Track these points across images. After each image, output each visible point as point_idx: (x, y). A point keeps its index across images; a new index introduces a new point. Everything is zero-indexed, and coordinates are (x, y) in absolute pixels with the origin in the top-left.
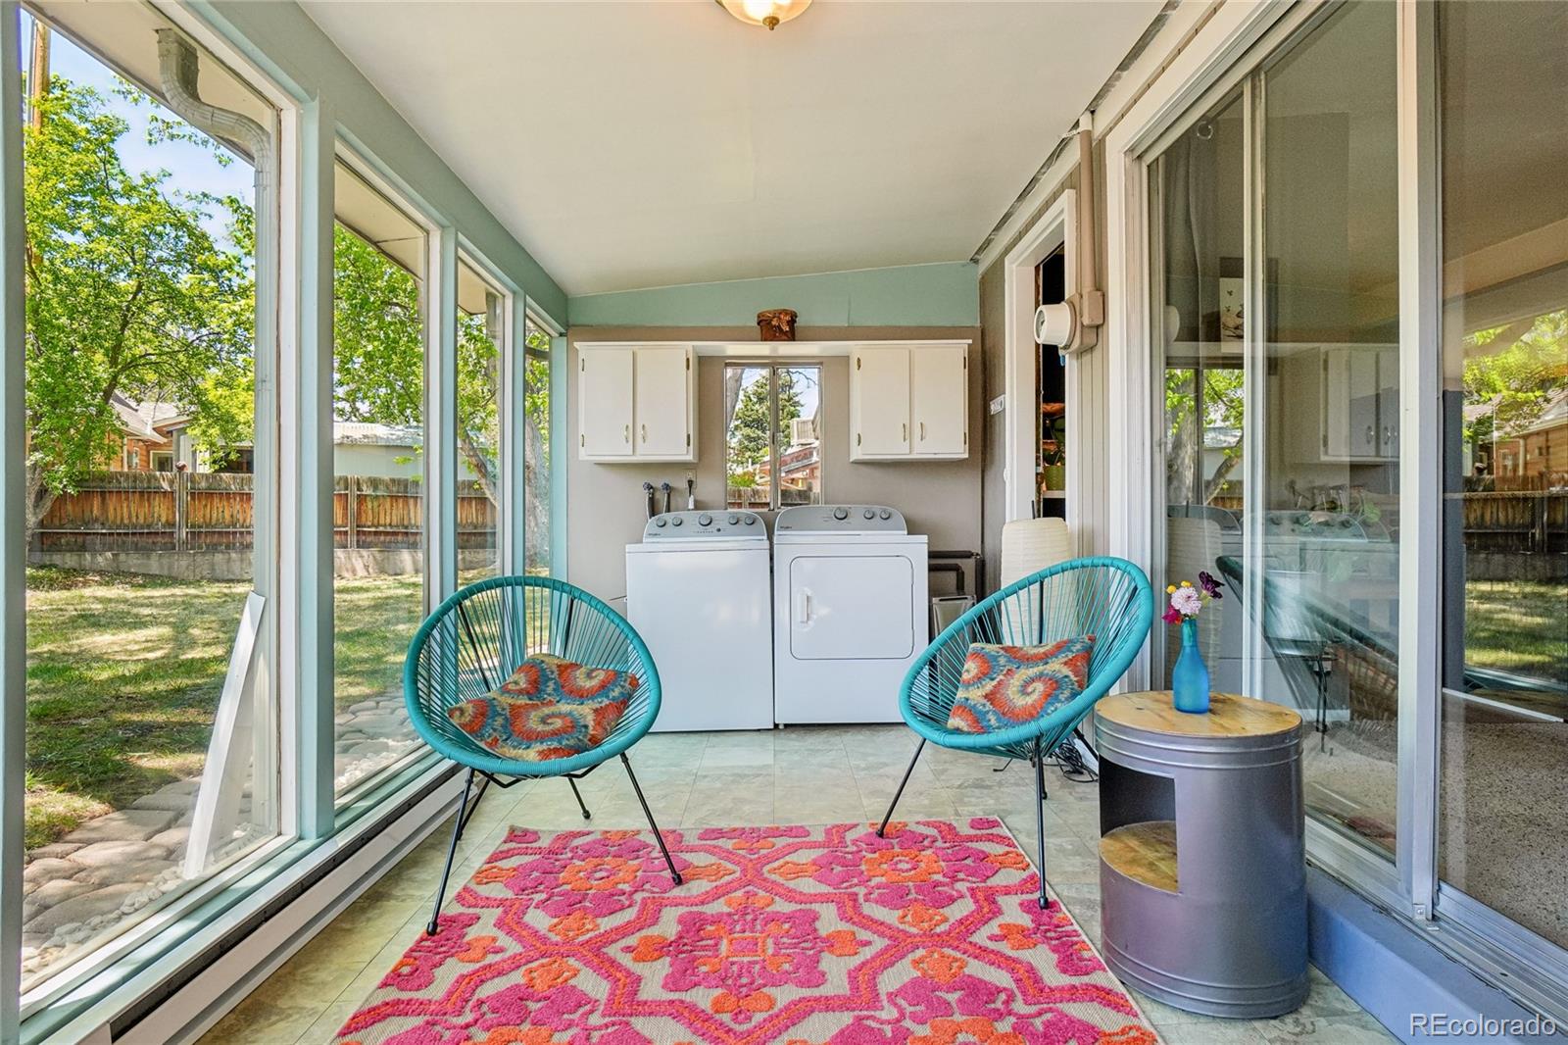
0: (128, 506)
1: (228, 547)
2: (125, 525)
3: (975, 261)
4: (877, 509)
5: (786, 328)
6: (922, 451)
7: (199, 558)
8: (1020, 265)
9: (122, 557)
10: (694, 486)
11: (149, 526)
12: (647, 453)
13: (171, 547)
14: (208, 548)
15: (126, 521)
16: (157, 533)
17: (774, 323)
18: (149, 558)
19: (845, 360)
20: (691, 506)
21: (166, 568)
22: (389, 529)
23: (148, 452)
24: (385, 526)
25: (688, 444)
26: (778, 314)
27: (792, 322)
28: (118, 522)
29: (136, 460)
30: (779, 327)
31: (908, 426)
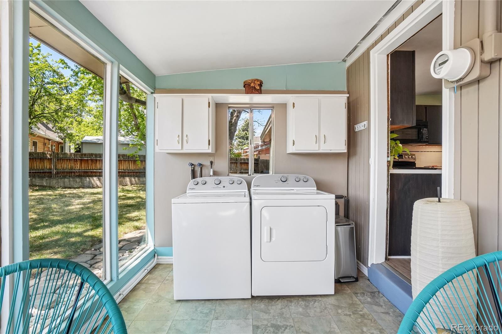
0: (36, 163)
1: (69, 177)
2: (35, 169)
3: (344, 61)
4: (301, 177)
5: (258, 88)
6: (324, 148)
7: (59, 180)
8: (379, 54)
9: (34, 180)
10: (213, 164)
11: (43, 170)
12: (188, 149)
13: (50, 177)
14: (63, 177)
15: (35, 168)
16: (46, 172)
17: (251, 85)
18: (43, 180)
19: (284, 106)
20: (211, 174)
21: (48, 183)
22: (123, 171)
23: (59, 145)
24: (122, 170)
25: (209, 144)
26: (254, 81)
27: (261, 85)
28: (33, 168)
29: (54, 148)
30: (254, 87)
31: (318, 136)
